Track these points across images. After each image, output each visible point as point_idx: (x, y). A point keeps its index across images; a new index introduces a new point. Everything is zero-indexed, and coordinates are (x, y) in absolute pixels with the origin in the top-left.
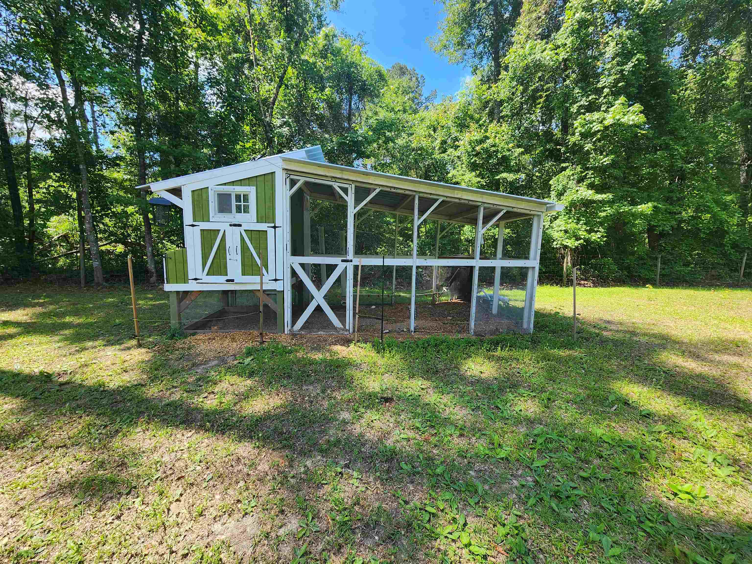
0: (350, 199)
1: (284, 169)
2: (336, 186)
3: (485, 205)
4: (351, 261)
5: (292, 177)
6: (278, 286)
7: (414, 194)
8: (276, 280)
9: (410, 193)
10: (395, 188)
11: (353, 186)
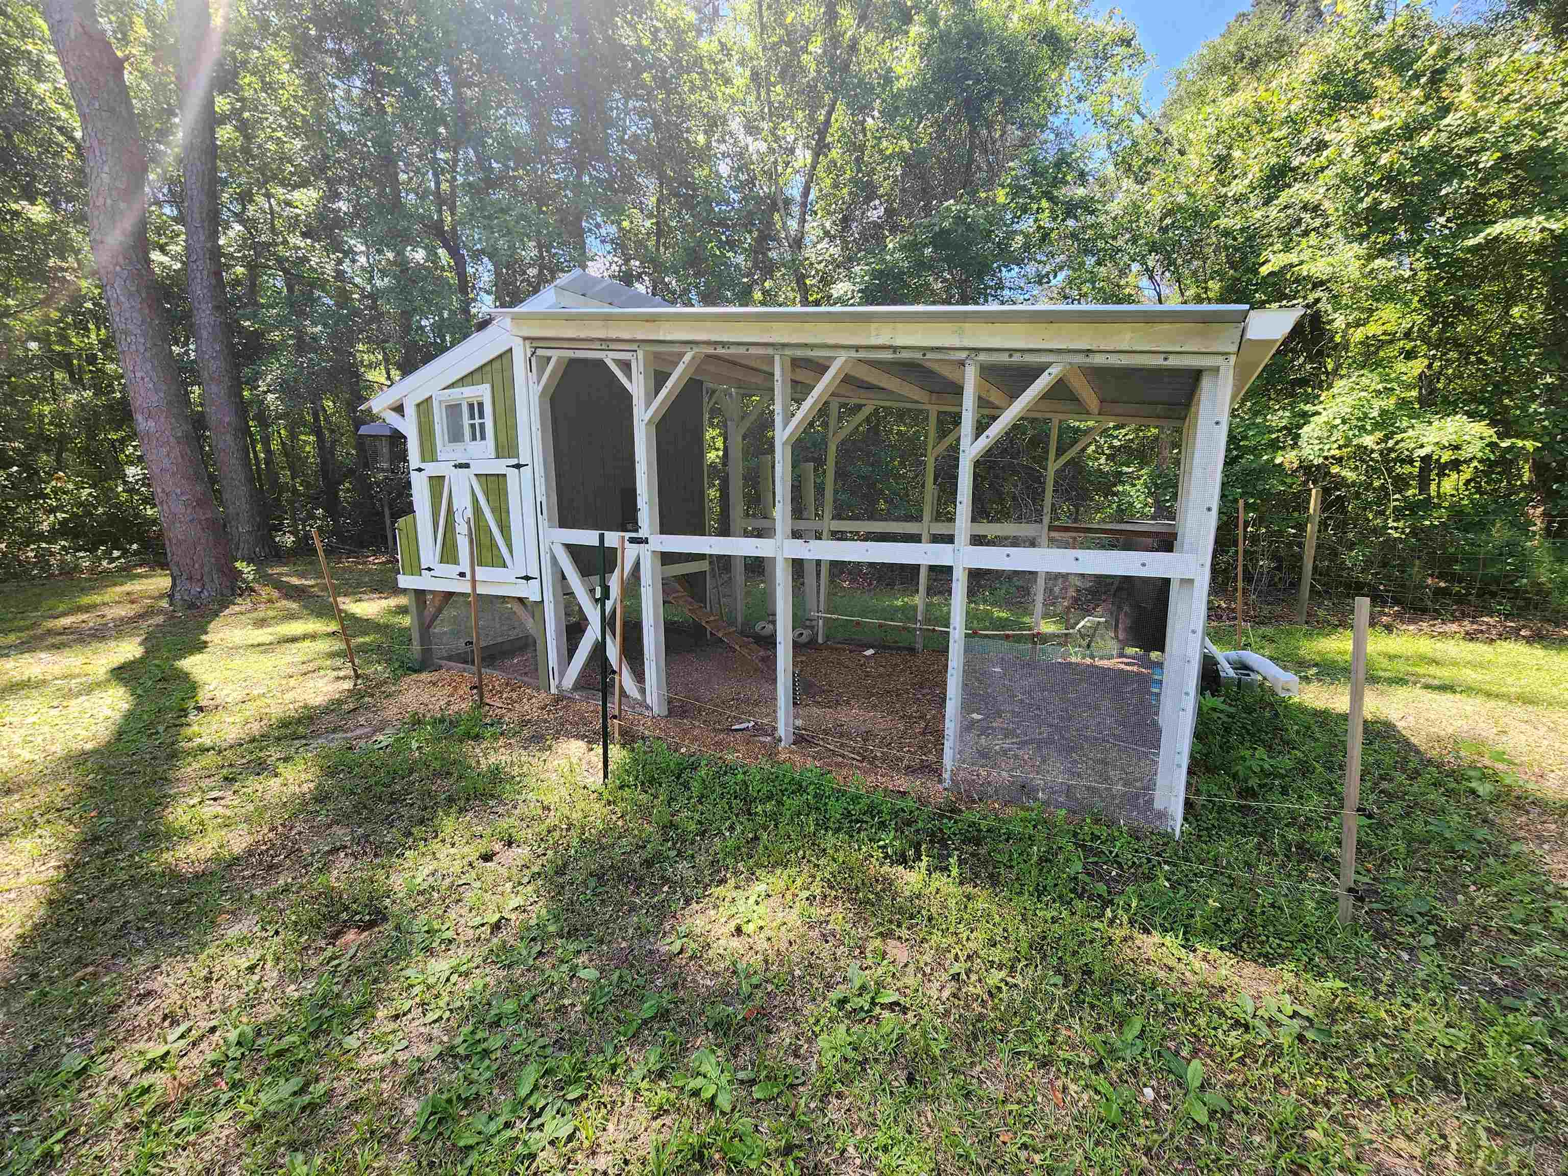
0: (636, 387)
1: (525, 339)
2: (609, 358)
3: (982, 357)
4: (646, 541)
5: (540, 352)
6: (531, 592)
7: (770, 351)
8: (527, 578)
9: (761, 351)
10: (723, 344)
11: (640, 354)
